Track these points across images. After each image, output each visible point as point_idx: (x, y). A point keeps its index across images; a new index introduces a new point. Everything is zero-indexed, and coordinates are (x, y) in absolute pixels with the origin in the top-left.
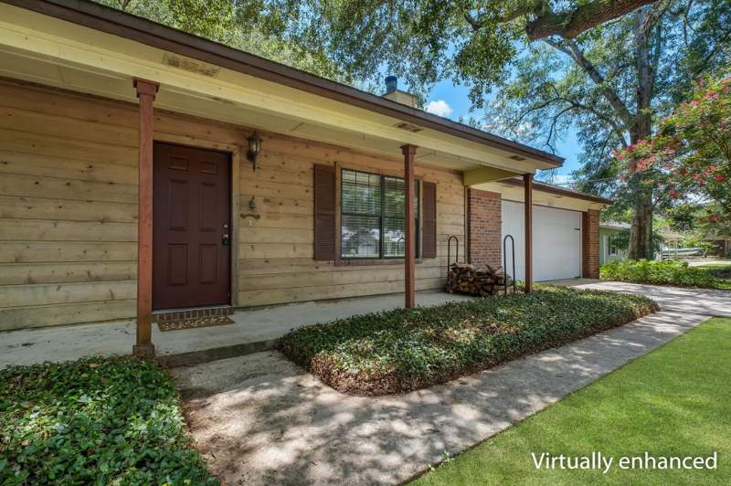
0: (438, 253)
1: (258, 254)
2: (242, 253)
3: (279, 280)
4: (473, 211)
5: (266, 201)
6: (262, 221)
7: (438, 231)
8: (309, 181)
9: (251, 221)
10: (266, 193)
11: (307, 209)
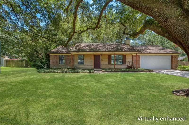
0: (126, 63)
1: (103, 64)
2: (101, 64)
3: (105, 66)
4: (133, 58)
5: (103, 59)
6: (103, 61)
7: (126, 61)
8: (108, 57)
9: (102, 61)
10: (103, 58)
11: (107, 59)
